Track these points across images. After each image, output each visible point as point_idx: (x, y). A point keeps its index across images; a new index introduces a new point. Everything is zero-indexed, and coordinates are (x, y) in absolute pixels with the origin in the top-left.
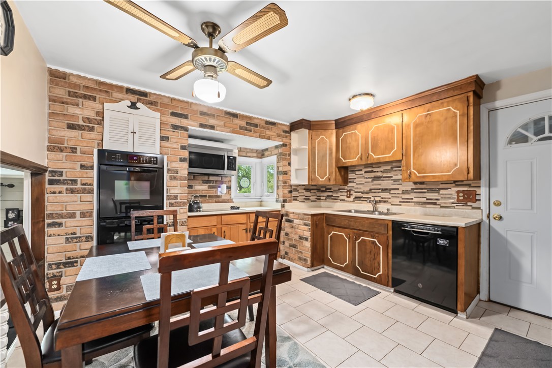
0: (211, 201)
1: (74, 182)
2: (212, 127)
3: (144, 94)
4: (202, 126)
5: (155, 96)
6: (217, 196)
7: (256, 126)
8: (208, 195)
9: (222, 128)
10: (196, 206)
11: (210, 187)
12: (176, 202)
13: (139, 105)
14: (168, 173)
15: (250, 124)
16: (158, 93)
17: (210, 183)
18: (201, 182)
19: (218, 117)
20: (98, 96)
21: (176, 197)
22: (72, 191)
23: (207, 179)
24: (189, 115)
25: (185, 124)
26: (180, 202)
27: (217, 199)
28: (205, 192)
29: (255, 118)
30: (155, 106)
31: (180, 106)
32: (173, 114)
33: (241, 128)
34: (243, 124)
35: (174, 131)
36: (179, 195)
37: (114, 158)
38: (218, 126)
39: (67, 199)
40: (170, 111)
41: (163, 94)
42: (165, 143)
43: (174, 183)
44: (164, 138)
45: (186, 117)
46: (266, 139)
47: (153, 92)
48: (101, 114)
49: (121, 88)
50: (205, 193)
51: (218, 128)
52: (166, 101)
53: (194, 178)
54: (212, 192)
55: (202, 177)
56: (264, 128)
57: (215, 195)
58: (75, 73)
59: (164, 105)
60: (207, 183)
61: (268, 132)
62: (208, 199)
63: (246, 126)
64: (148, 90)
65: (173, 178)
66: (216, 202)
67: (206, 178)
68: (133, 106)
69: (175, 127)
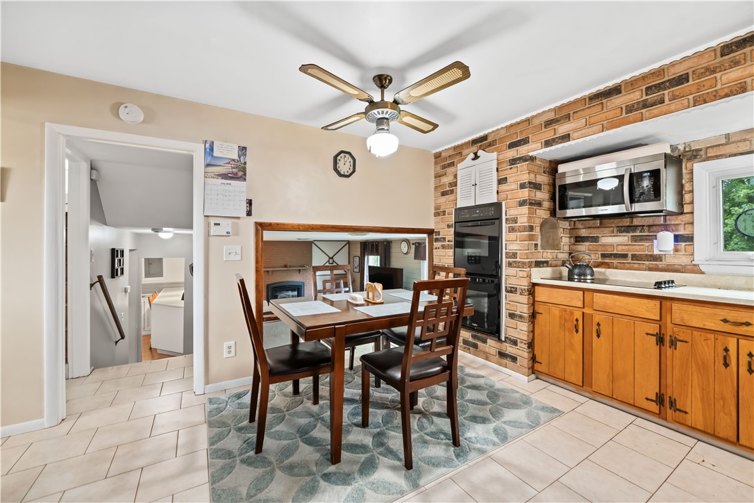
0: (636, 266)
1: (444, 239)
2: (566, 137)
3: (484, 138)
4: (548, 143)
5: (493, 134)
6: (651, 256)
7: (683, 79)
8: (630, 254)
9: (583, 131)
10: (576, 271)
11: (635, 239)
12: (514, 262)
13: (480, 153)
14: (506, 223)
15: (659, 87)
16: (495, 129)
17: (634, 231)
18: (615, 230)
19: (575, 115)
20: (455, 160)
21: (515, 255)
22: (443, 247)
23: (628, 224)
24: (530, 136)
25: (524, 152)
26: (519, 262)
27: (653, 261)
28: (624, 247)
29: (673, 64)
30: (494, 145)
31: (518, 131)
32: (512, 146)
33: (630, 109)
34: (636, 96)
35: (511, 168)
36: (518, 252)
37: (463, 215)
38: (575, 130)
39: (441, 254)
40: (508, 143)
41: (499, 127)
42: (503, 187)
43: (513, 235)
44: (502, 181)
45: (525, 141)
46: (727, 96)
47: (490, 130)
48: (456, 176)
49: (468, 142)
50: (622, 250)
51: (575, 135)
52: (503, 133)
53: (601, 223)
54: (641, 248)
55: (616, 221)
56: (714, 72)
57: (646, 255)
58: (443, 148)
59: (502, 139)
60: (628, 232)
61: (734, 74)
62: (630, 261)
63: (644, 98)
64: (486, 132)
65: (512, 230)
66: (650, 269)
67: (626, 222)
68: (476, 157)
69: (513, 162)
